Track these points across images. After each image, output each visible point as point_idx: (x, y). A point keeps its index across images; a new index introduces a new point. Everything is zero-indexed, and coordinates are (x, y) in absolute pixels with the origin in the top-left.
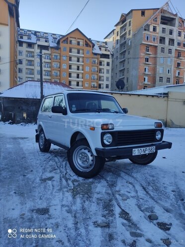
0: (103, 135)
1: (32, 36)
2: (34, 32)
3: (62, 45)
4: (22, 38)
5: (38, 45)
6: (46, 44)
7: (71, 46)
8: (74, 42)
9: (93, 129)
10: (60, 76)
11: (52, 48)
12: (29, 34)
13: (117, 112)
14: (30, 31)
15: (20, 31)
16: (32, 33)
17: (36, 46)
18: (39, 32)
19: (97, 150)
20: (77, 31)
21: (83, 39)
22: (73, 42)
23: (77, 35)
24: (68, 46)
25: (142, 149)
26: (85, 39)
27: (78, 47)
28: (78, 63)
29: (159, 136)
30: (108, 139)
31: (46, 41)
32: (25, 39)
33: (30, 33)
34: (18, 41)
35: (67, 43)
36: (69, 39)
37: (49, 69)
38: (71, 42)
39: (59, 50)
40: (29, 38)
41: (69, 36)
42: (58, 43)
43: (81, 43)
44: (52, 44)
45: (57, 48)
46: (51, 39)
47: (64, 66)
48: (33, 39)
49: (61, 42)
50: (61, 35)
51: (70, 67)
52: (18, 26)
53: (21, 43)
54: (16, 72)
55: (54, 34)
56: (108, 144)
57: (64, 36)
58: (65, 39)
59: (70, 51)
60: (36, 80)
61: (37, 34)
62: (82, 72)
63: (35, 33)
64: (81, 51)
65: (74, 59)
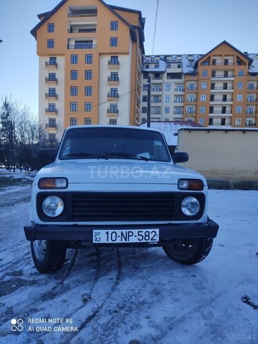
1: (161, 62)
2: (163, 57)
3: (201, 69)
4: (147, 67)
5: (168, 74)
6: (179, 71)
7: (214, 67)
8: (219, 61)
10: (196, 112)
11: (186, 74)
12: (157, 60)
14: (158, 56)
15: (146, 59)
16: (161, 59)
17: (165, 75)
18: (170, 56)
20: (224, 45)
21: (234, 56)
22: (217, 61)
23: (226, 51)
24: (209, 68)
26: (236, 54)
27: (226, 67)
28: (225, 91)
31: (179, 67)
32: (152, 68)
33: (159, 58)
34: (143, 72)
35: (209, 65)
36: (212, 58)
37: (181, 104)
38: (214, 62)
39: (197, 76)
40: (157, 66)
41: (211, 55)
42: (196, 66)
43: (230, 61)
44: (186, 70)
45: (194, 74)
46: (185, 62)
47: (204, 98)
48: (162, 67)
49: (199, 65)
50: (200, 55)
51: (212, 98)
52: (143, 52)
53: (146, 74)
54: (138, 112)
55: (190, 55)
57: (203, 56)
58: (206, 59)
59: (213, 75)
60: (163, 120)
61: (168, 58)
62: (231, 103)
63: (165, 58)
64: (229, 73)
65: (219, 85)
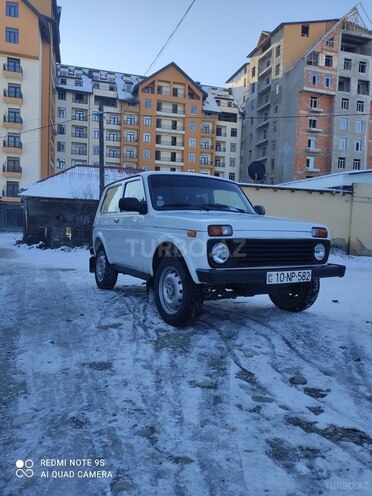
0: (211, 245)
1: (84, 78)
2: (87, 71)
3: (142, 96)
4: (64, 82)
5: (96, 97)
6: (111, 94)
7: (160, 97)
8: (166, 89)
9: (192, 234)
10: (137, 156)
11: (122, 101)
12: (78, 75)
13: (242, 211)
14: (80, 69)
15: (62, 70)
16: (84, 74)
17: (92, 99)
18: (98, 71)
19: (200, 273)
20: (173, 69)
21: (184, 85)
22: (164, 89)
23: (172, 76)
24: (154, 98)
25: (285, 273)
26: (188, 83)
27: (175, 99)
28: (174, 131)
29: (322, 254)
30: (221, 253)
31: (111, 89)
32: (70, 85)
33: (81, 72)
34: (57, 88)
35: (153, 92)
36: (157, 84)
37: (117, 144)
38: (160, 89)
39: (137, 106)
40: (79, 83)
41: (156, 79)
42: (135, 92)
43: (180, 92)
44: (123, 95)
45: (133, 103)
46: (120, 84)
47: (147, 138)
48: (87, 85)
49: (140, 91)
50: (141, 77)
51: (158, 139)
52: (58, 59)
53: (62, 93)
54: (53, 150)
55: (126, 75)
56: (222, 261)
57: (145, 79)
58: (149, 84)
59: (159, 108)
60: (91, 164)
61: (94, 74)
62: (183, 148)
63: (91, 73)
64: (180, 108)
65: (167, 123)
